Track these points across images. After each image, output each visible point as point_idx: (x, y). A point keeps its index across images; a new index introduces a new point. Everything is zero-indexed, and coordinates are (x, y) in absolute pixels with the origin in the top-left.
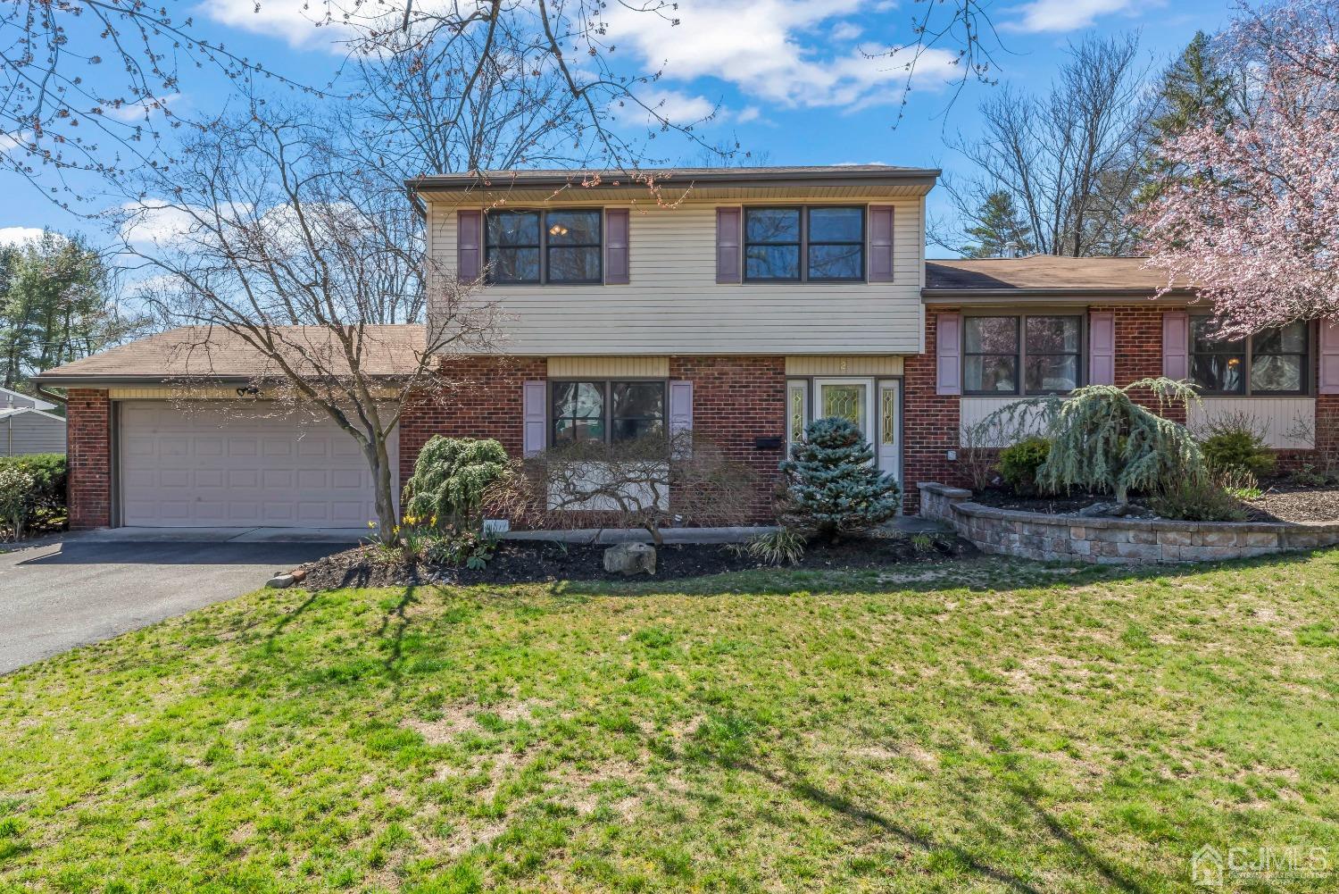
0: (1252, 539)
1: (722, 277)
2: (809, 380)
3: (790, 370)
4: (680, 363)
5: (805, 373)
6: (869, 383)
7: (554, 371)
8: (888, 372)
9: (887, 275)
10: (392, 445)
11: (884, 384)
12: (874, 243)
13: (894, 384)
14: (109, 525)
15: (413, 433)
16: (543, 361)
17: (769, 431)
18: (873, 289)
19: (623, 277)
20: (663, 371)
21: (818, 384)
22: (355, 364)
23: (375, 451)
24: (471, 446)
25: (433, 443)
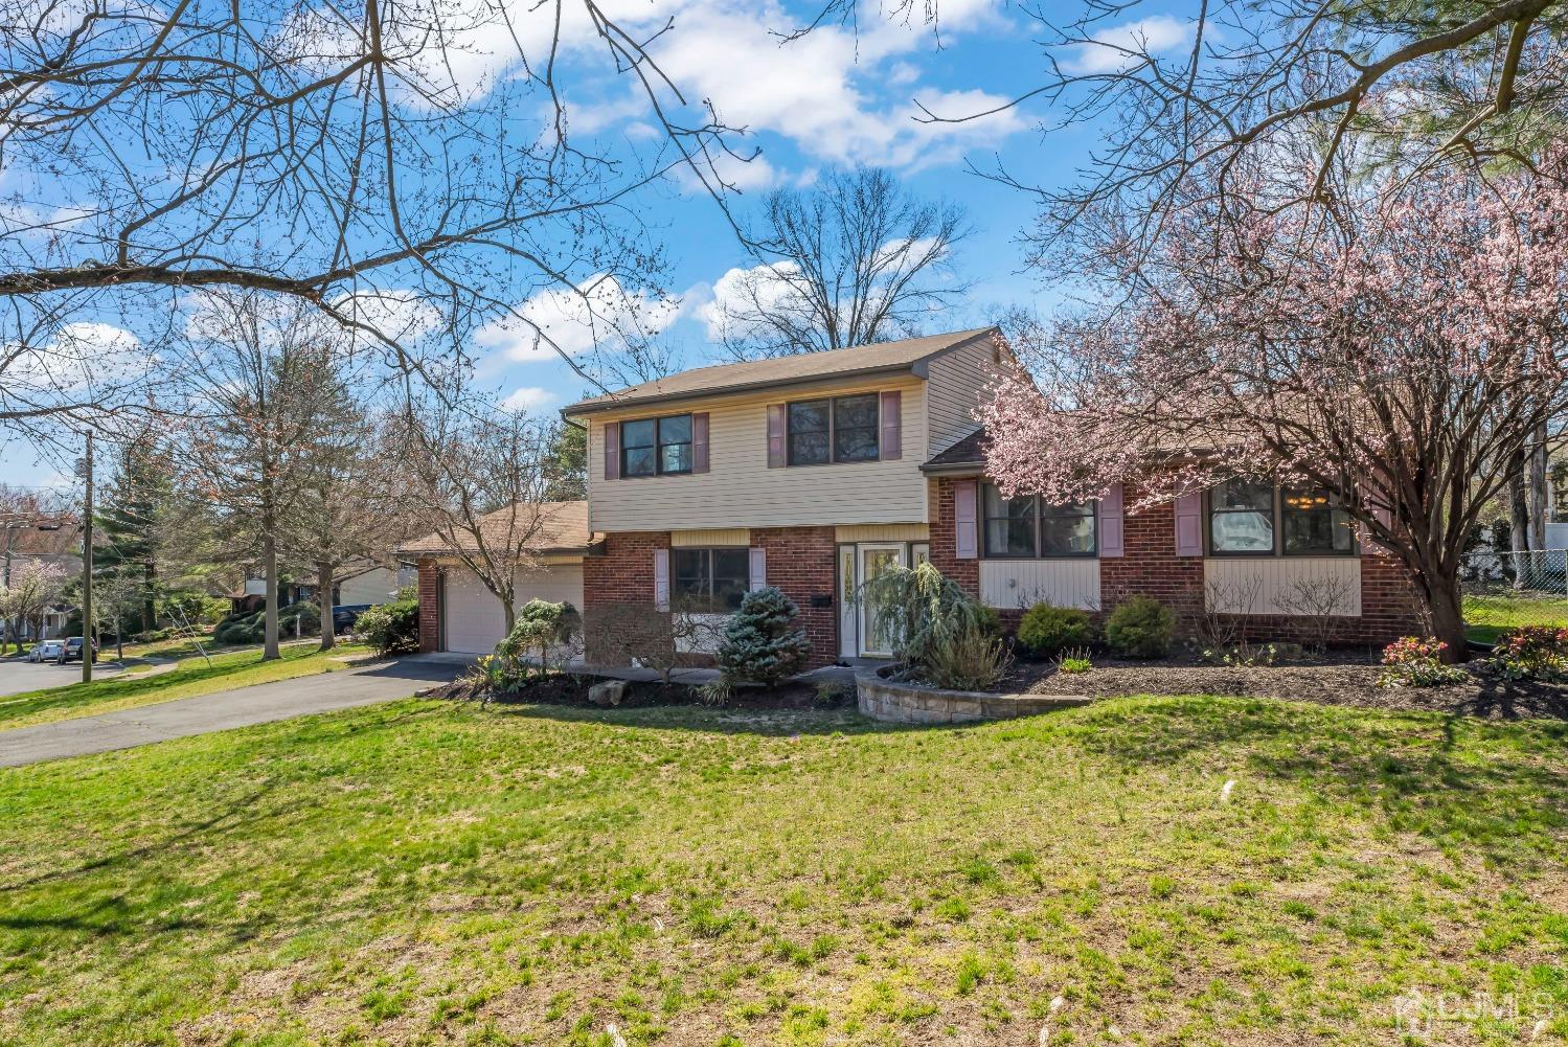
0: (960, 706)
1: (770, 465)
2: (855, 544)
3: (840, 538)
4: (756, 532)
5: (850, 539)
6: (902, 547)
7: (676, 543)
8: (918, 538)
9: (896, 453)
11: (915, 548)
12: (884, 425)
13: (925, 549)
14: (437, 650)
16: (669, 534)
17: (825, 590)
18: (884, 466)
19: (706, 468)
20: (745, 541)
21: (862, 548)
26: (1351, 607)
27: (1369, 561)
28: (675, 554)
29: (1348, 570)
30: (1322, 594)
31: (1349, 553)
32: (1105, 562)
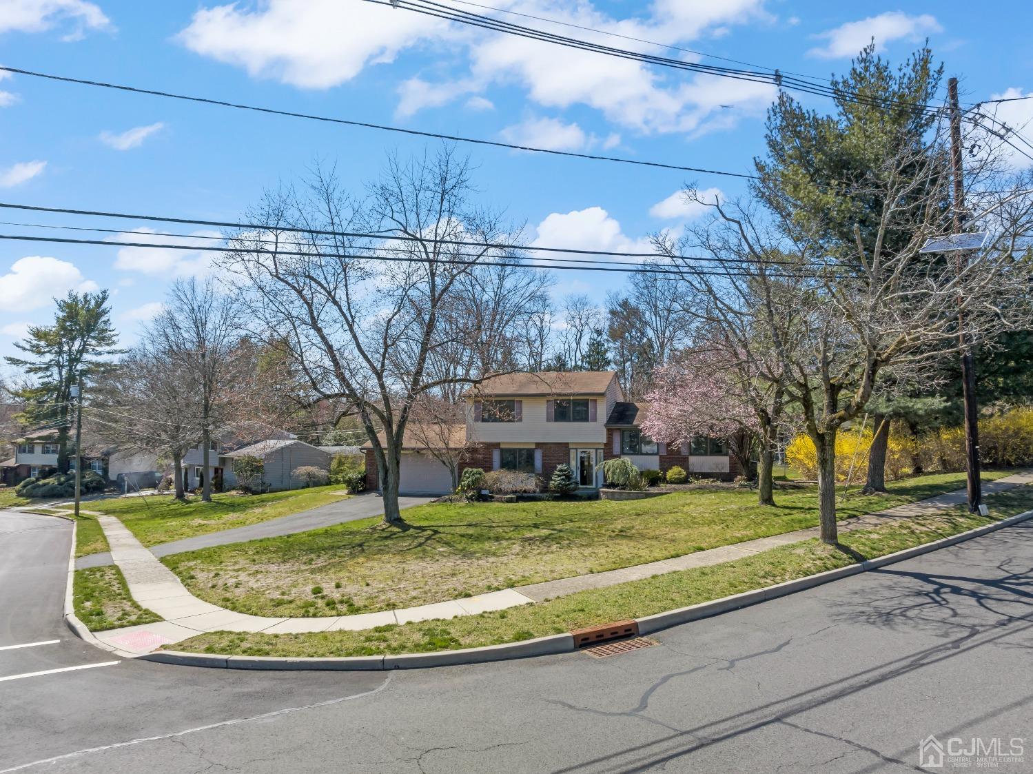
1: (548, 420)
2: (575, 449)
3: (570, 447)
4: (539, 445)
5: (574, 447)
6: (594, 451)
7: (502, 446)
8: (598, 448)
9: (595, 419)
10: (456, 469)
11: (599, 451)
12: (591, 409)
13: (602, 451)
15: (462, 466)
16: (499, 444)
18: (590, 425)
19: (520, 420)
20: (533, 447)
21: (579, 450)
22: (447, 444)
23: (452, 471)
24: (475, 470)
25: (466, 470)
26: (727, 470)
27: (731, 458)
28: (502, 451)
29: (726, 460)
30: (720, 467)
31: (726, 455)
32: (661, 457)
